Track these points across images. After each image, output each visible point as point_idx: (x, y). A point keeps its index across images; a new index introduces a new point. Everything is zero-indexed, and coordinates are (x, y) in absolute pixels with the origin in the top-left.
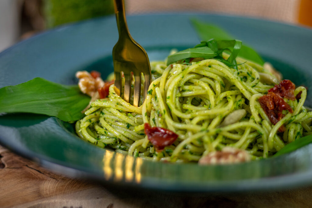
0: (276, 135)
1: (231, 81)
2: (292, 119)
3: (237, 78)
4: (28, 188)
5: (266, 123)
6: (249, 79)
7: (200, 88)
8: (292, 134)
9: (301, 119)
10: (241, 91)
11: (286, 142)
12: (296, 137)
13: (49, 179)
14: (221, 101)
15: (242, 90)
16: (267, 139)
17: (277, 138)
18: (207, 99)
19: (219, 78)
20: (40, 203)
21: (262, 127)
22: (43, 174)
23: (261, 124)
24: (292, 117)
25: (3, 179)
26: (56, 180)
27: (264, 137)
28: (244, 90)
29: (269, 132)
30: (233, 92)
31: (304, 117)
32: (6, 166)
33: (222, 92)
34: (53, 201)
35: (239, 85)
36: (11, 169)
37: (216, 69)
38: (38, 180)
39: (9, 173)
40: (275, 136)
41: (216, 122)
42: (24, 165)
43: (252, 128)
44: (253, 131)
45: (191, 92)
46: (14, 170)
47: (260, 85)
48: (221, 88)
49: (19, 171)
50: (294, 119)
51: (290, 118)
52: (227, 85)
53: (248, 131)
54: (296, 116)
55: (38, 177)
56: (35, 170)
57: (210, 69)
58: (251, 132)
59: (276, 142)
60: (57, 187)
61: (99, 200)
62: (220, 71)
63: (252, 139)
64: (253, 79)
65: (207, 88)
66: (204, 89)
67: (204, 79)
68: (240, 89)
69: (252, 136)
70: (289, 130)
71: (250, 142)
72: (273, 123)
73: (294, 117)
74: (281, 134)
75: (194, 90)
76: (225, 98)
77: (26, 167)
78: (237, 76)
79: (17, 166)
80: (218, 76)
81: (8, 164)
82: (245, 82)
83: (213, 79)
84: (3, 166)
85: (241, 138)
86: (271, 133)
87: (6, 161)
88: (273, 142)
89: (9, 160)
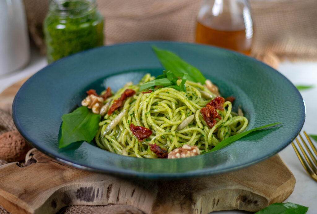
1: (182, 101)
3: (186, 99)
4: (55, 176)
5: (206, 128)
6: (194, 98)
7: (162, 107)
8: (222, 134)
9: (229, 124)
11: (219, 139)
12: (225, 136)
13: (68, 169)
14: (176, 114)
16: (207, 139)
17: (214, 138)
18: (167, 114)
19: (174, 100)
20: (65, 186)
21: (204, 131)
22: (63, 165)
25: (38, 171)
26: (73, 169)
27: (205, 138)
29: (208, 133)
30: (184, 107)
32: (38, 161)
33: (176, 108)
34: (74, 184)
35: (188, 104)
36: (41, 163)
37: (172, 94)
38: (61, 170)
39: (40, 166)
40: (212, 136)
41: (174, 128)
42: (49, 160)
44: (199, 133)
45: (158, 109)
46: (43, 164)
47: (201, 101)
48: (176, 106)
49: (47, 164)
51: (221, 124)
52: (179, 103)
53: (195, 134)
54: (225, 123)
55: (61, 168)
56: (57, 163)
57: (168, 94)
58: (197, 134)
59: (213, 140)
60: (74, 174)
61: (103, 182)
62: (175, 95)
63: (197, 139)
64: (197, 98)
65: (167, 107)
66: (164, 107)
67: (165, 101)
68: (188, 106)
69: (198, 137)
70: (220, 132)
71: (197, 141)
72: (210, 128)
73: (223, 124)
74: (216, 134)
75: (158, 108)
76: (180, 111)
77: (51, 161)
78: (186, 98)
79: (45, 161)
80: (173, 99)
81: (38, 159)
82: (191, 100)
83: (170, 101)
84: (35, 162)
85: (191, 138)
86: (209, 134)
87: (36, 158)
88: (211, 140)
89: (38, 156)
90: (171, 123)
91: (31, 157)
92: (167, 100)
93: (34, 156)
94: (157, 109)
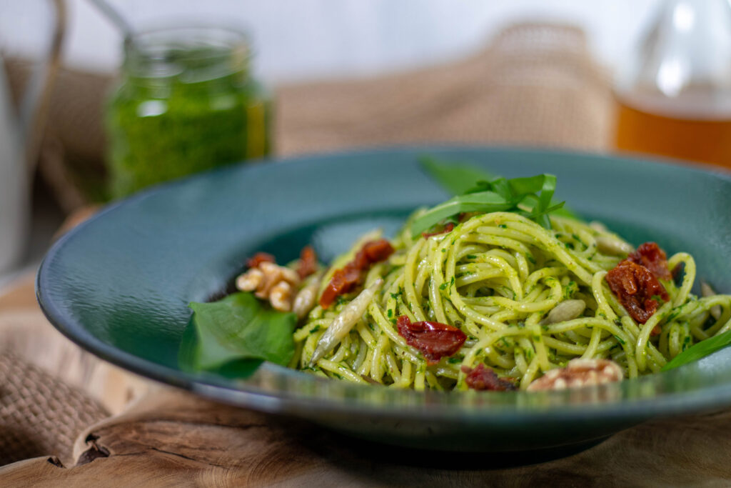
0: (650, 343)
1: (548, 250)
2: (675, 312)
3: (558, 244)
5: (628, 321)
6: (579, 246)
7: (489, 266)
8: (675, 341)
9: (690, 313)
10: (570, 268)
12: (684, 346)
13: (210, 467)
14: (534, 287)
15: (571, 264)
16: (634, 352)
17: (652, 348)
18: (504, 287)
19: (522, 247)
21: (622, 329)
22: (193, 459)
23: (619, 324)
24: (674, 309)
25: (117, 475)
26: (224, 468)
27: (628, 347)
28: (574, 264)
29: (636, 338)
30: (553, 271)
31: (695, 309)
32: (112, 452)
33: (531, 272)
35: (564, 256)
36: (126, 457)
37: (516, 230)
38: (188, 471)
39: (124, 464)
40: (648, 345)
41: (533, 320)
42: (148, 449)
43: (604, 331)
44: (607, 336)
45: (476, 274)
46: (131, 458)
47: (599, 257)
48: (529, 266)
49: (143, 458)
50: (678, 314)
51: (670, 311)
52: (538, 258)
53: (596, 338)
54: (680, 307)
55: (186, 466)
56: (174, 454)
57: (505, 230)
58: (603, 340)
59: (651, 355)
60: (231, 480)
63: (603, 353)
64: (585, 247)
65: (504, 265)
66: (495, 266)
67: (496, 252)
68: (567, 263)
69: (604, 346)
70: (668, 336)
72: (639, 322)
73: (677, 310)
74: (657, 339)
75: (478, 270)
76: (540, 282)
77: (152, 451)
78: (557, 241)
79: (135, 450)
80: (520, 244)
81: (115, 448)
82: (572, 249)
83: (509, 251)
84: (104, 454)
85: (584, 352)
86: (639, 338)
87: (108, 444)
88: (646, 357)
89: (113, 441)
90: (523, 306)
91: (90, 444)
92: (500, 248)
93: (99, 441)
94: (475, 272)
